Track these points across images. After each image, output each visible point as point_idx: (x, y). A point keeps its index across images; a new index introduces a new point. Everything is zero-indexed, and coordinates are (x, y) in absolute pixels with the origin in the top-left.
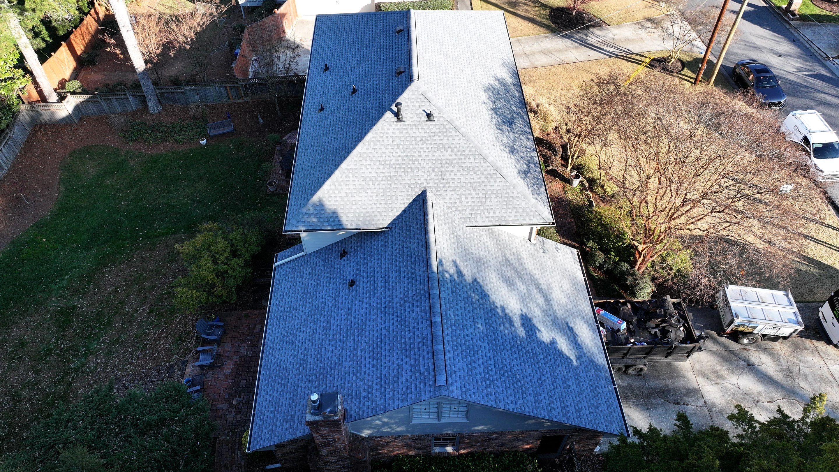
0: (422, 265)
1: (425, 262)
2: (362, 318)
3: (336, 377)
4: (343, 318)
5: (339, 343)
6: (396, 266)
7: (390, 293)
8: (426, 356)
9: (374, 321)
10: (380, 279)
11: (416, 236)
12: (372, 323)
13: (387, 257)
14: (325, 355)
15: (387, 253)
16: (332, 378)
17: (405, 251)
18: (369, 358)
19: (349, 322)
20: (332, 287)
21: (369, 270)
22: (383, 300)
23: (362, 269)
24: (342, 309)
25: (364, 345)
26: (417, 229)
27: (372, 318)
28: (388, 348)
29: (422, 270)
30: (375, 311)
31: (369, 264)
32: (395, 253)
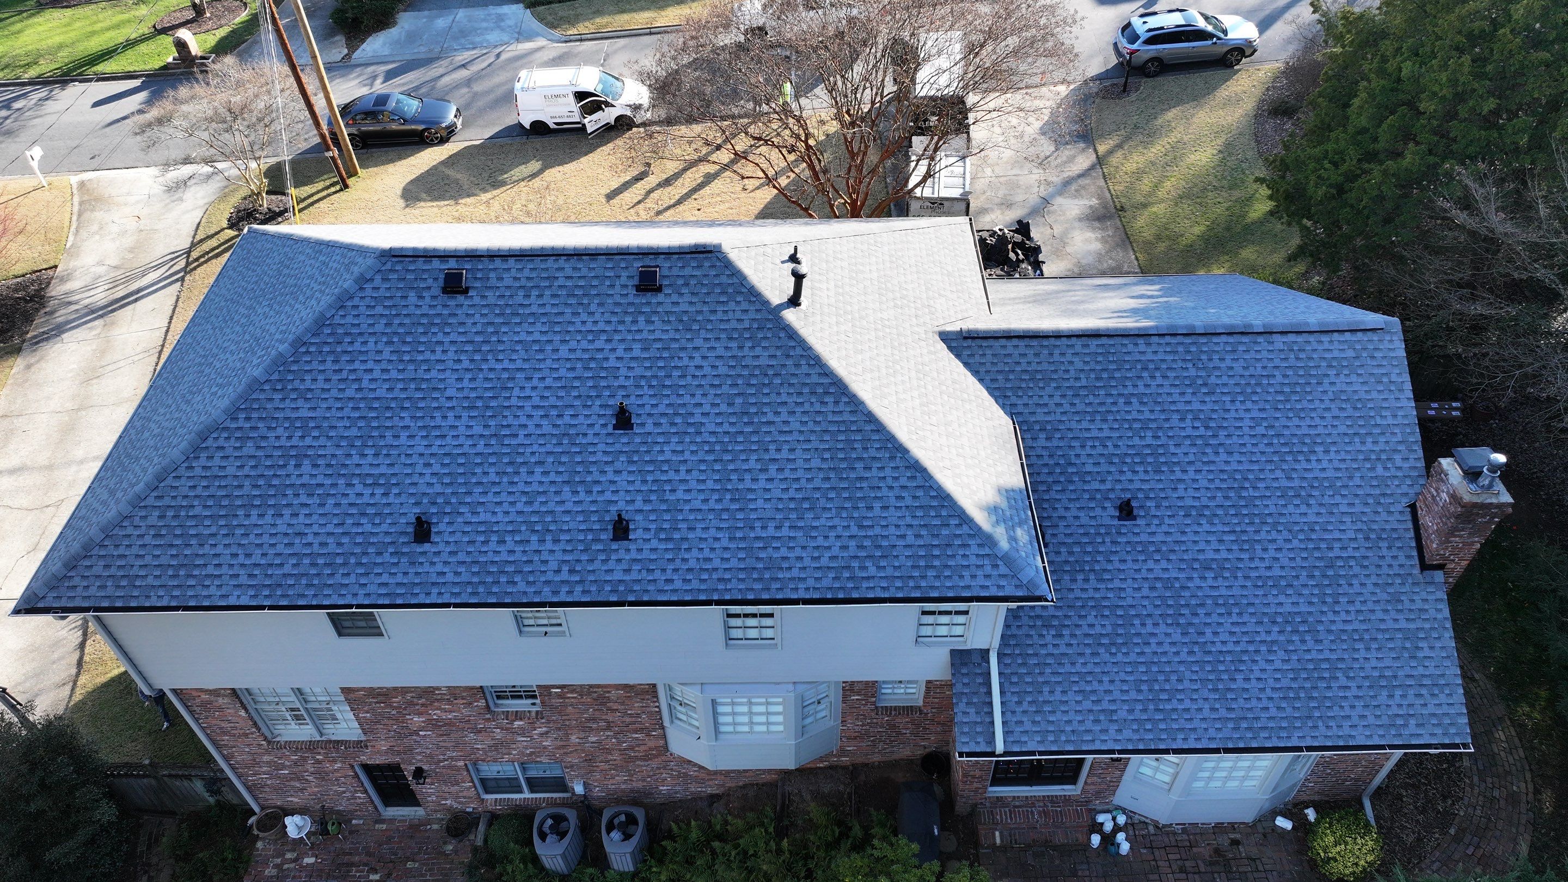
0: (1131, 347)
1: (1125, 341)
2: (1217, 481)
3: (1337, 535)
4: (1207, 527)
5: (1263, 535)
6: (1115, 403)
7: (1176, 416)
8: (1326, 346)
9: (1230, 453)
10: (1137, 441)
11: (1056, 357)
12: (1236, 457)
13: (1085, 425)
14: (1282, 567)
15: (1074, 425)
16: (1337, 545)
17: (1084, 382)
18: (1308, 461)
19: (1220, 512)
20: (1117, 565)
21: (1104, 468)
22: (1189, 431)
23: (1096, 485)
24: (1183, 533)
25: (1279, 474)
26: (1037, 355)
27: (1223, 457)
28: (1296, 421)
29: (1142, 348)
30: (1209, 450)
31: (1089, 468)
32: (1080, 407)
